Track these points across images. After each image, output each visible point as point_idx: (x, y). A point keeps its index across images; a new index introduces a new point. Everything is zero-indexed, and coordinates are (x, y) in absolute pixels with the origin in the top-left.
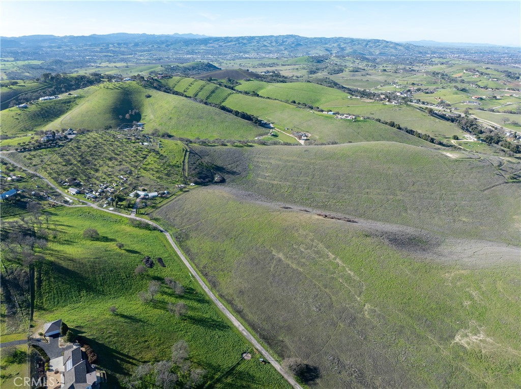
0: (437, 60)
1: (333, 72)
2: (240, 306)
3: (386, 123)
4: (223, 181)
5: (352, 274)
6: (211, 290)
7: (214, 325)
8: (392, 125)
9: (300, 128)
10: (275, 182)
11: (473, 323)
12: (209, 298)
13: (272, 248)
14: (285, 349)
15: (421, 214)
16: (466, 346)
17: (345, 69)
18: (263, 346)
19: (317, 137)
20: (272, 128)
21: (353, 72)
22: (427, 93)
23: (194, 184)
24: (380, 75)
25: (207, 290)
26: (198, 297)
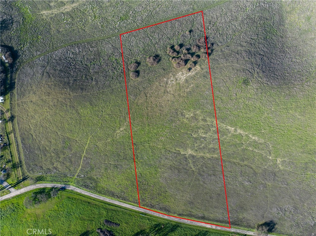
26: (167, 227)
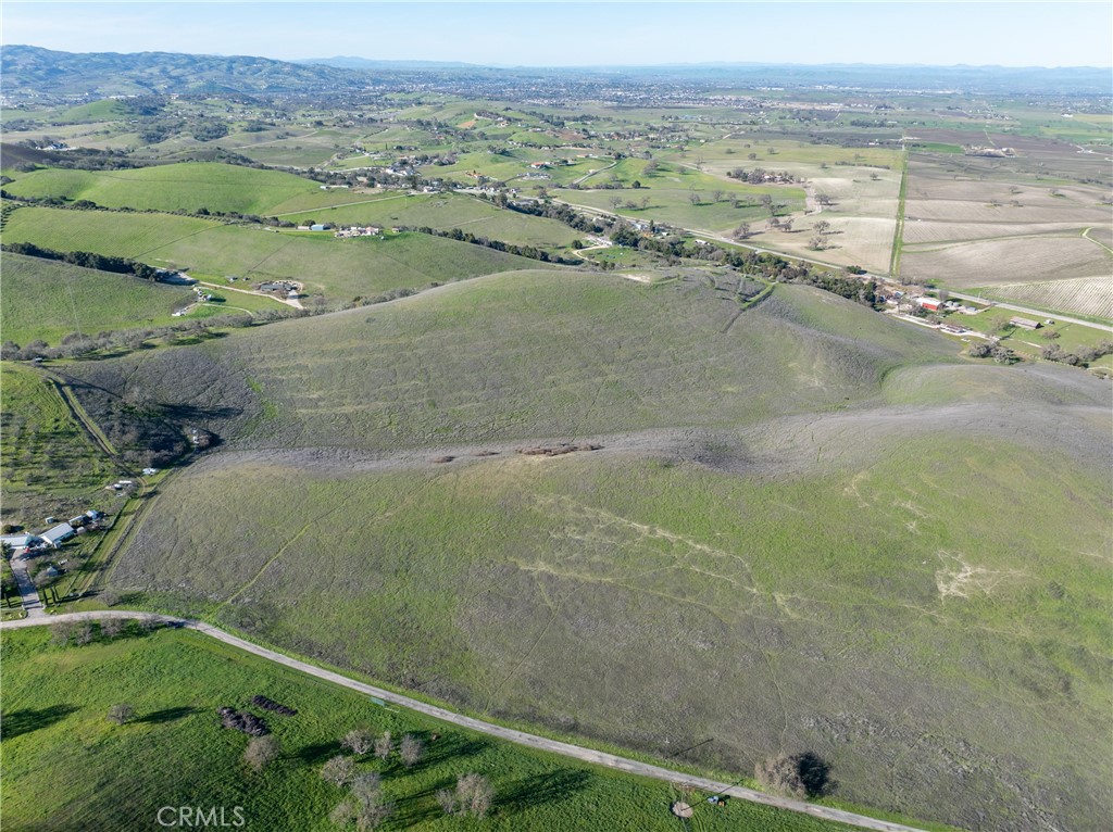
0: (396, 97)
1: (205, 134)
2: (564, 717)
3: (445, 234)
4: (215, 441)
5: (706, 548)
6: (462, 712)
7: (554, 785)
8: (458, 236)
9: (265, 271)
10: (348, 409)
11: (942, 554)
12: (476, 732)
13: (511, 559)
14: (730, 754)
15: (663, 399)
16: (961, 594)
17: (231, 126)
18: (685, 772)
19: (322, 287)
20: (191, 283)
21: (253, 130)
22: (443, 164)
23: (153, 470)
24: (316, 135)
25: (451, 717)
26: (451, 743)
